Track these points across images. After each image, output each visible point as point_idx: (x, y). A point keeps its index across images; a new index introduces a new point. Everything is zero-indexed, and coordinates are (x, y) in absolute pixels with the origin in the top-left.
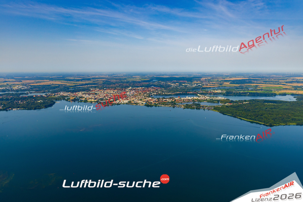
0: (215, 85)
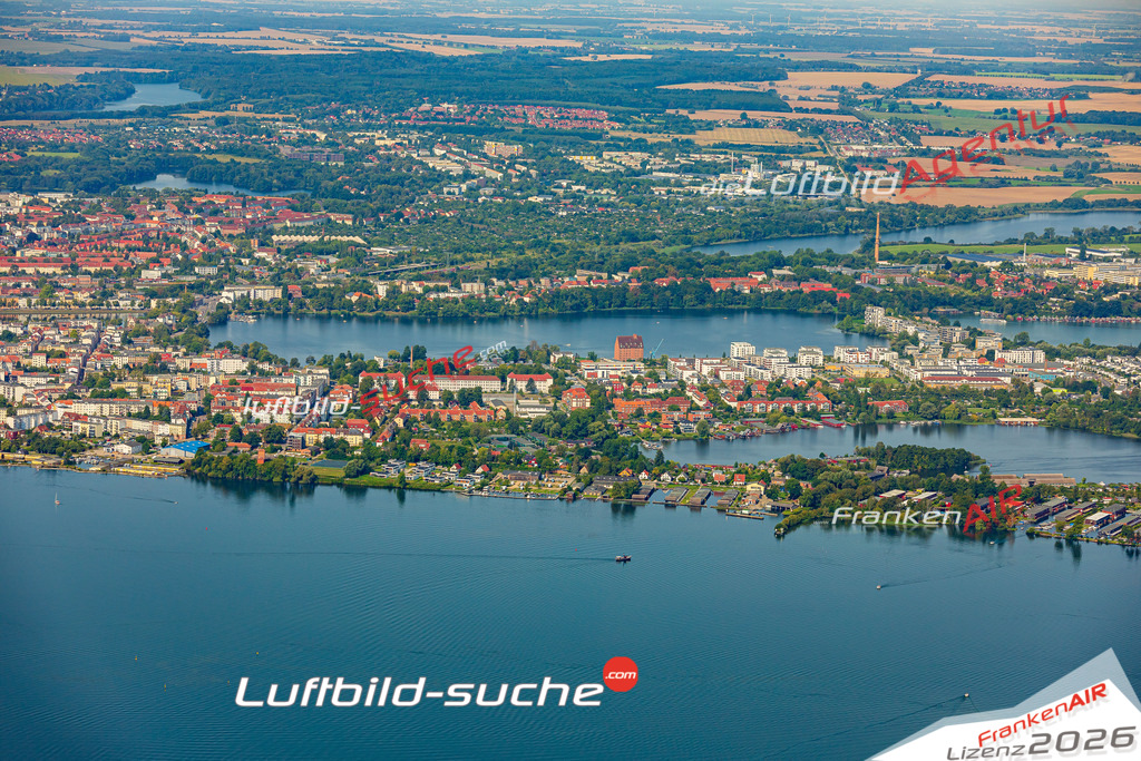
0: (1004, 172)
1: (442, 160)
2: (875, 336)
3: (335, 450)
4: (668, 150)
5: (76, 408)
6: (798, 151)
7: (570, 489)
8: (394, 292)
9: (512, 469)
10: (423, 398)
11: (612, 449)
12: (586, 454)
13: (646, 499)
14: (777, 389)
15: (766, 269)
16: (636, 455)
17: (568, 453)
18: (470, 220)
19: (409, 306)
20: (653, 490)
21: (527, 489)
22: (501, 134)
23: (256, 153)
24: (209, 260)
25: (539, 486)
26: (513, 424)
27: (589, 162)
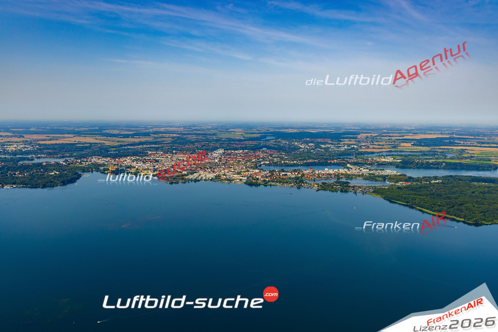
0: (383, 147)
1: (302, 146)
2: (346, 168)
3: (264, 181)
4: (336, 144)
5: (234, 176)
6: (354, 144)
7: (292, 186)
9: (286, 183)
13: (302, 187)
14: (328, 174)
16: (303, 182)
17: (295, 181)
22: (313, 143)
24: (262, 158)
25: (288, 185)
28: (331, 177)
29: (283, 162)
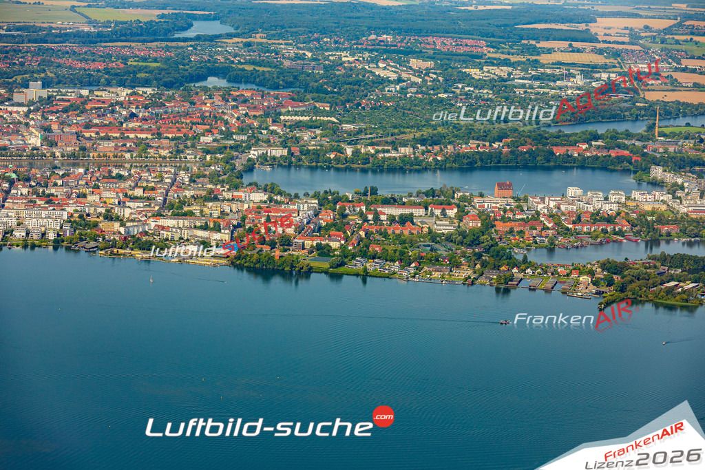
1: (384, 70)
2: (656, 184)
3: (323, 251)
4: (524, 66)
5: (163, 222)
6: (605, 68)
7: (469, 277)
8: (356, 153)
9: (433, 264)
10: (377, 219)
11: (495, 253)
12: (479, 256)
13: (517, 285)
14: (597, 217)
15: (588, 141)
16: (510, 257)
17: (468, 255)
18: (403, 107)
19: (366, 161)
20: (521, 279)
21: (443, 277)
22: (420, 54)
23: (269, 64)
24: (242, 131)
25: (450, 276)
26: (433, 237)
27: (475, 73)
28: (621, 233)
29: (349, 151)
